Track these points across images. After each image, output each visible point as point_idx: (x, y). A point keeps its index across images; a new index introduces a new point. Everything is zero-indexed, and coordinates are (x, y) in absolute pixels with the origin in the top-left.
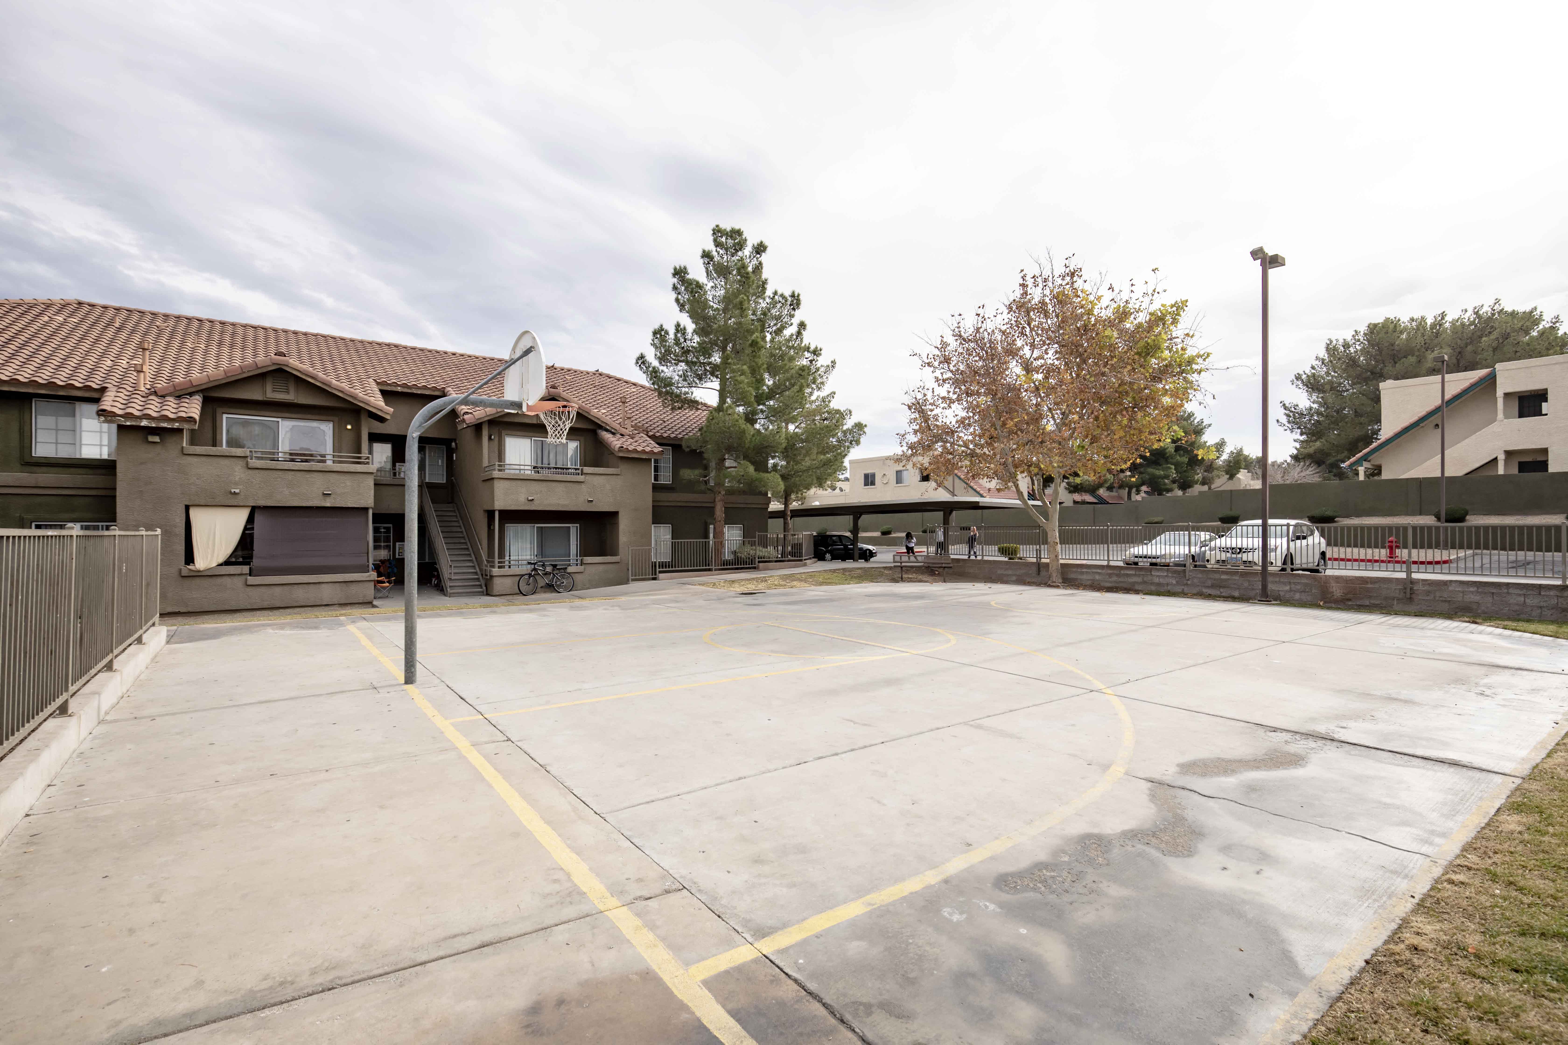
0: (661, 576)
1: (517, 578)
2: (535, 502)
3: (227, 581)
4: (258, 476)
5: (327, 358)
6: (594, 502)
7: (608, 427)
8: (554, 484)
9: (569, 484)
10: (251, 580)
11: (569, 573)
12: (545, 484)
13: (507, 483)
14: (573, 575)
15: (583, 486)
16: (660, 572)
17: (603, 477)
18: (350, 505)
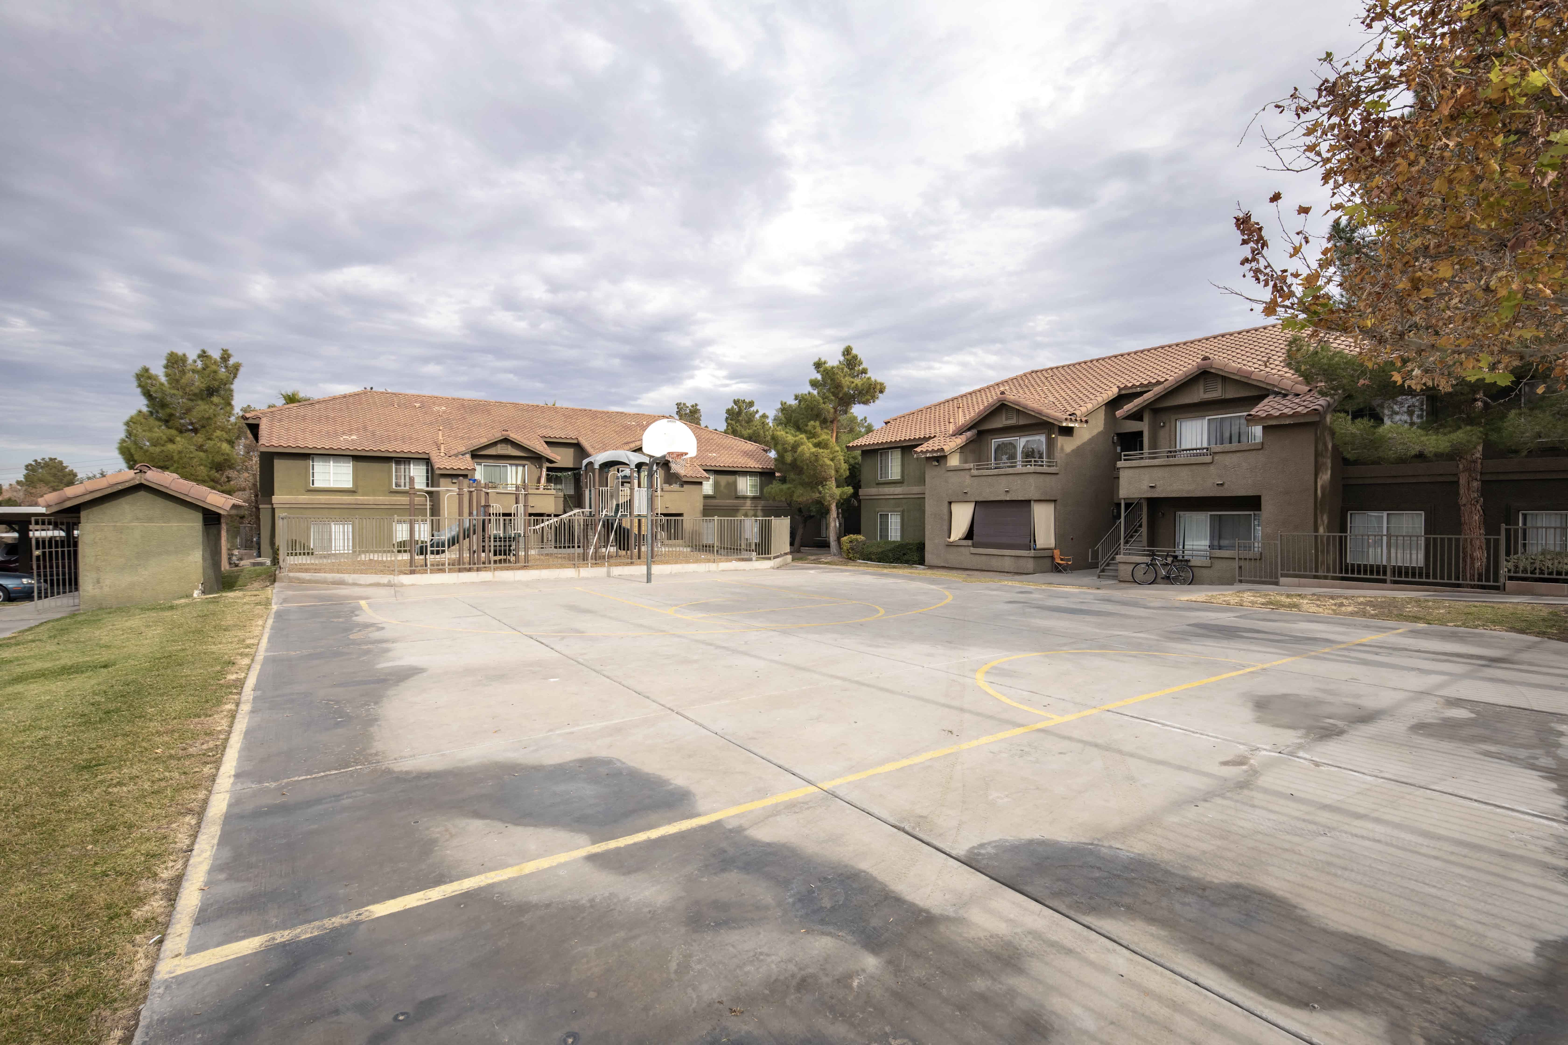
0: (1282, 580)
1: (1133, 566)
2: (1158, 489)
3: (962, 549)
4: (976, 480)
5: (1065, 381)
6: (1226, 486)
7: (1276, 389)
8: (1177, 469)
9: (1194, 467)
10: (973, 550)
11: (1190, 567)
12: (1168, 469)
13: (1131, 471)
14: (1194, 569)
15: (1212, 467)
16: (1282, 576)
17: (1238, 454)
18: (1020, 499)
